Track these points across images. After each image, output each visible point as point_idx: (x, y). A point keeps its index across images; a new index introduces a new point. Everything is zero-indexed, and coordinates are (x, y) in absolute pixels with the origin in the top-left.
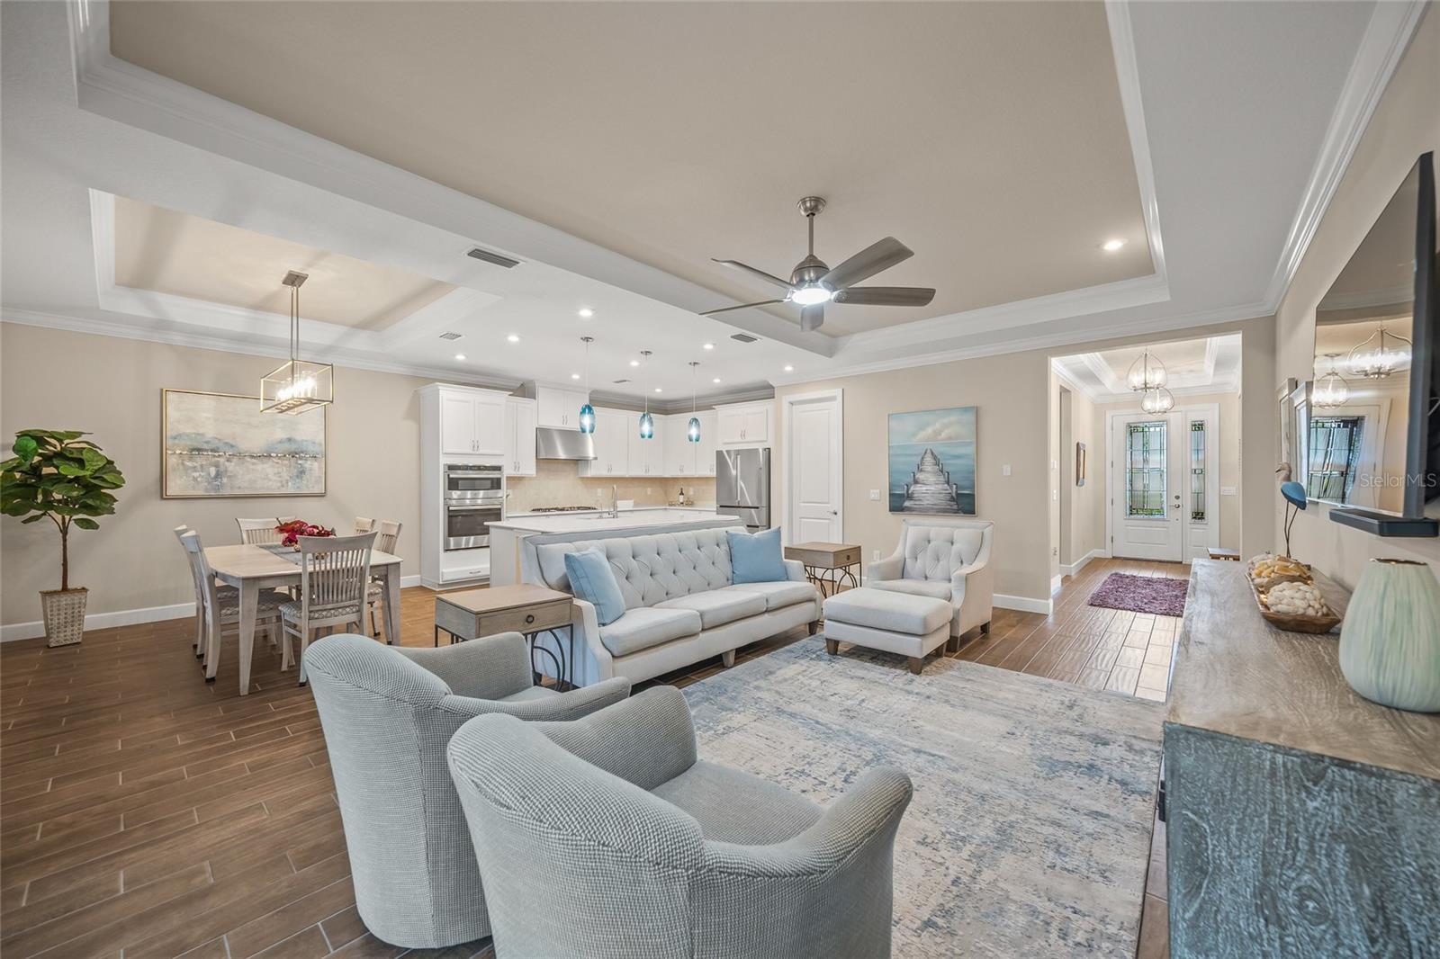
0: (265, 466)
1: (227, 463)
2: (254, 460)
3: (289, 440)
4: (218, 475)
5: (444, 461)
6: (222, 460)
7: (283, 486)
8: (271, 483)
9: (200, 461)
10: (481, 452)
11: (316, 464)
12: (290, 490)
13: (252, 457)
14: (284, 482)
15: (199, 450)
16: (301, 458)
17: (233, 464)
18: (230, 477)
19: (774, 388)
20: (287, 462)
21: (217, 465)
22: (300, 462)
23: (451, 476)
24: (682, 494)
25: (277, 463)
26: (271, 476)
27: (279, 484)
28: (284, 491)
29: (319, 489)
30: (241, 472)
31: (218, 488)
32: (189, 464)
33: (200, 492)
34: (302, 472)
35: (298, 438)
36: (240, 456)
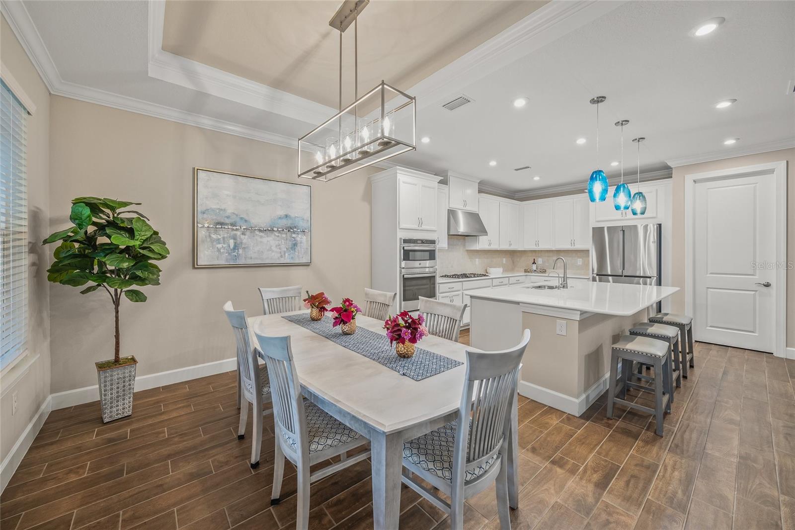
0: (270, 239)
1: (242, 237)
2: (261, 234)
3: (286, 216)
4: (236, 247)
5: (402, 235)
6: (238, 233)
7: (281, 257)
8: (273, 254)
9: (223, 234)
10: (424, 227)
11: (304, 237)
12: (287, 260)
13: (260, 231)
14: (283, 254)
15: (222, 224)
16: (294, 232)
17: (246, 237)
18: (244, 248)
19: (672, 168)
20: (284, 236)
21: (234, 238)
22: (294, 236)
23: (405, 248)
24: (534, 263)
25: (278, 236)
26: (274, 248)
27: (279, 255)
28: (282, 261)
29: (305, 260)
30: (252, 244)
31: (236, 257)
32: (214, 236)
33: (222, 262)
34: (295, 245)
35: (293, 215)
36: (251, 229)
